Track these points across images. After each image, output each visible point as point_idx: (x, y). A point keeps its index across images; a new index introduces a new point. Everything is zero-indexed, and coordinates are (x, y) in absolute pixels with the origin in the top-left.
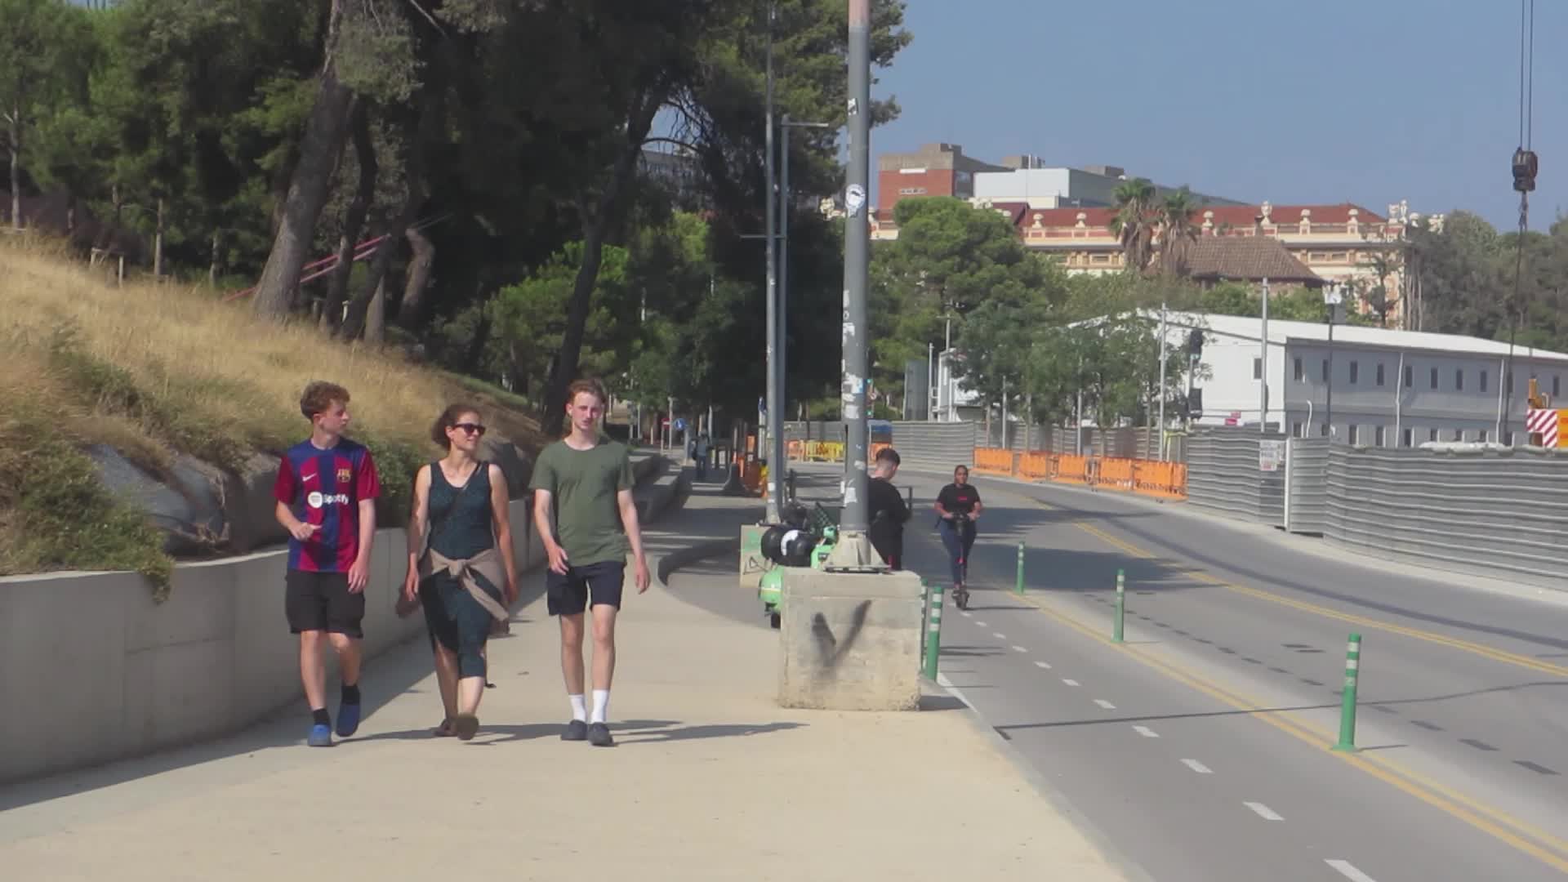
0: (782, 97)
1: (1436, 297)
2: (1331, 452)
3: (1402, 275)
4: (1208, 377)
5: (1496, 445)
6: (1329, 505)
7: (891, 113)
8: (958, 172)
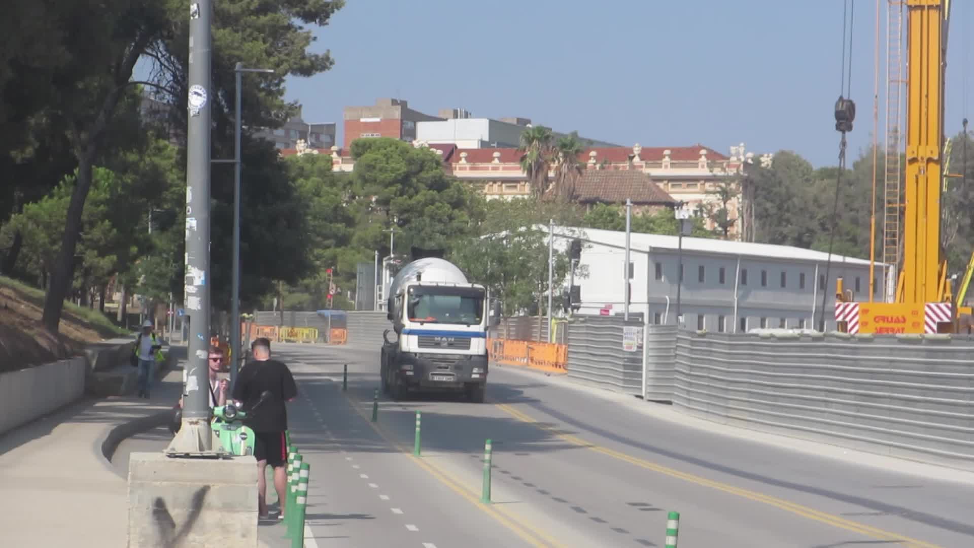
0: (237, 48)
1: (766, 217)
2: (678, 336)
3: (740, 200)
4: (587, 276)
5: (812, 331)
6: (678, 379)
7: (328, 64)
8: (404, 121)
